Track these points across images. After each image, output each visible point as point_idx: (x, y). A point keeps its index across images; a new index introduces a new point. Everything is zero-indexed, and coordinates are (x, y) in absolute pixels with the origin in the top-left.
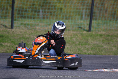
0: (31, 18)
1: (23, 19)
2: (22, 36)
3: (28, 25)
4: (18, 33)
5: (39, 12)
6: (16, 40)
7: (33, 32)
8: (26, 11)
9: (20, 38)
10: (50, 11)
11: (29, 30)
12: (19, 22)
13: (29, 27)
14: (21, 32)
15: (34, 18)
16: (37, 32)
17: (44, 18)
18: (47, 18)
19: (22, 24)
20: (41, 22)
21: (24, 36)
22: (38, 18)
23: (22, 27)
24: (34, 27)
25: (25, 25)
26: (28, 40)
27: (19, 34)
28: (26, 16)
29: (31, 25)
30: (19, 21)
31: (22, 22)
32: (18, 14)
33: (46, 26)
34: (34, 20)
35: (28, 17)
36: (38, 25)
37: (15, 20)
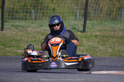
0: (22, 19)
1: (14, 21)
2: (13, 38)
3: (19, 26)
4: (8, 36)
5: (31, 13)
6: (7, 42)
7: (24, 34)
8: (17, 12)
9: (11, 40)
10: (42, 11)
11: (21, 31)
12: (9, 24)
13: (21, 28)
14: (12, 34)
15: (26, 19)
16: (29, 34)
17: (35, 19)
18: (39, 19)
19: (12, 25)
20: (32, 23)
21: (15, 38)
22: (29, 19)
23: (13, 28)
24: (26, 29)
25: (16, 26)
26: (19, 42)
27: (10, 37)
28: (17, 17)
29: (23, 27)
30: (9, 22)
31: (13, 24)
32: (9, 15)
33: (38, 27)
34: (25, 21)
35: (19, 19)
36: (30, 26)
37: (6, 22)
